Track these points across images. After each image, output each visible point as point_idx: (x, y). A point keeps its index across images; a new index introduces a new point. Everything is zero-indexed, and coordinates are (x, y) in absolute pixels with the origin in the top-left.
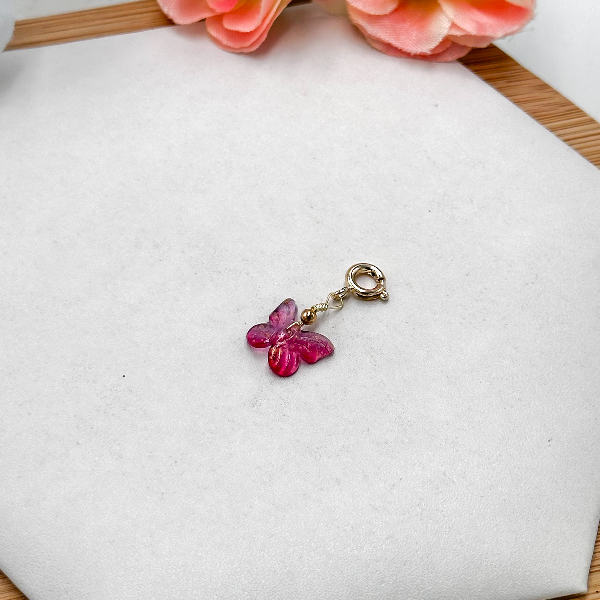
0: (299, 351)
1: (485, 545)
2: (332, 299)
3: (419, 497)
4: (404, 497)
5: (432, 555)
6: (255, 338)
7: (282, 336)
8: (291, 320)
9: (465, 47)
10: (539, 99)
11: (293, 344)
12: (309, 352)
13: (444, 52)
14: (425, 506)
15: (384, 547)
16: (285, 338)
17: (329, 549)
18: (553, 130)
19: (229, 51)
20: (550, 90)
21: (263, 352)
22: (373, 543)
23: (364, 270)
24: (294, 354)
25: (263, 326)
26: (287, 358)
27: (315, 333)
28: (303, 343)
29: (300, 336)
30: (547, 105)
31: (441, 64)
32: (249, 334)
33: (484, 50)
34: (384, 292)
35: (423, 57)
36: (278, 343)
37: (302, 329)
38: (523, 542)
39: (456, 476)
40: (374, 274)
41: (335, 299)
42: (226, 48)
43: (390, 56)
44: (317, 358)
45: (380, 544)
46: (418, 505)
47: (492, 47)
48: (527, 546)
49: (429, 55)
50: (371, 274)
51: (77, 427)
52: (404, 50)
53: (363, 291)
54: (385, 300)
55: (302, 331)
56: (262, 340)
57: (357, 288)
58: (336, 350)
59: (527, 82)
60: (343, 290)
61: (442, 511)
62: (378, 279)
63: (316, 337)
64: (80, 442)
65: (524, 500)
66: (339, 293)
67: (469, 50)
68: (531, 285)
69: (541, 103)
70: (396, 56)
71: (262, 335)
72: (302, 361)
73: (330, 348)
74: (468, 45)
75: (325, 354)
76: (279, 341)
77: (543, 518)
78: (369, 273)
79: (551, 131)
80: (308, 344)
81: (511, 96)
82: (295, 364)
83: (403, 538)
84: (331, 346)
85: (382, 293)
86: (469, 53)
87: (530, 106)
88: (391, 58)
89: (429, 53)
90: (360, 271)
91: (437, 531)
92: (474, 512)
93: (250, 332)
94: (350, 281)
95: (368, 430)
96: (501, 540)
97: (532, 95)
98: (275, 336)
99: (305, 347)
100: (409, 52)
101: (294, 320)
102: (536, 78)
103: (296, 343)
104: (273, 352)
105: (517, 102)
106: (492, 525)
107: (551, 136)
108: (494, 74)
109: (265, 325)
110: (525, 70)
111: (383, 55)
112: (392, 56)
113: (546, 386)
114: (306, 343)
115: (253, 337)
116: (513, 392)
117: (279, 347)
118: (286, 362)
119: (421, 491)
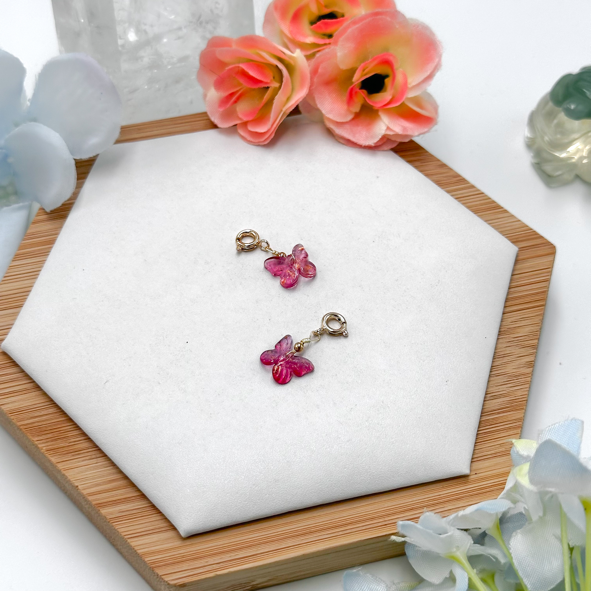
0: (292, 368)
1: (408, 445)
2: (313, 335)
3: (367, 416)
4: (358, 416)
5: (375, 451)
6: (264, 359)
7: (282, 359)
8: (288, 348)
9: (395, 141)
10: (440, 173)
11: (289, 364)
12: (298, 369)
13: (382, 144)
14: (371, 421)
15: (346, 446)
16: (283, 360)
17: (312, 448)
18: (449, 192)
19: (251, 144)
20: (447, 168)
21: (270, 368)
22: (339, 444)
23: (333, 317)
24: (289, 370)
25: (270, 352)
26: (284, 372)
27: (302, 357)
28: (295, 363)
29: (293, 359)
30: (446, 177)
31: (380, 152)
32: (262, 356)
33: (407, 143)
34: (345, 331)
35: (369, 148)
36: (279, 363)
37: (294, 355)
38: (431, 443)
39: (390, 403)
40: (339, 320)
41: (315, 335)
42: (249, 142)
43: (349, 147)
44: (303, 373)
45: (343, 445)
46: (367, 421)
47: (412, 142)
48: (433, 446)
49: (373, 147)
50: (338, 319)
51: (159, 373)
52: (358, 144)
53: (332, 330)
54: (346, 336)
55: (295, 356)
56: (269, 360)
57: (328, 328)
58: (315, 369)
59: (433, 163)
60: (320, 330)
61: (381, 425)
62: (342, 322)
63: (303, 360)
64: (161, 382)
65: (431, 418)
66: (318, 332)
67: (398, 143)
68: (436, 286)
69: (442, 175)
70: (353, 147)
71: (269, 357)
72: (294, 375)
73: (312, 367)
74: (397, 140)
75: (308, 371)
76: (280, 362)
77: (443, 429)
78: (336, 319)
79: (447, 193)
80: (298, 364)
81: (424, 171)
82: (289, 376)
83: (357, 441)
84: (312, 366)
85: (344, 332)
86: (398, 145)
87: (435, 177)
88: (350, 148)
89: (373, 145)
90: (331, 317)
91: (378, 437)
92: (401, 425)
93: (263, 355)
94: (325, 324)
95: (336, 375)
96: (417, 442)
97: (436, 171)
98: (277, 358)
99: (296, 366)
100: (361, 144)
101: (290, 348)
102: (439, 160)
103: (290, 364)
104: (276, 369)
105: (427, 175)
106: (412, 433)
107: (448, 196)
108: (412, 158)
109: (272, 351)
110: (432, 156)
111: (345, 146)
112: (351, 147)
113: (444, 348)
114: (296, 364)
115: (264, 358)
116: (425, 352)
117: (279, 366)
118: (283, 375)
119: (369, 412)
